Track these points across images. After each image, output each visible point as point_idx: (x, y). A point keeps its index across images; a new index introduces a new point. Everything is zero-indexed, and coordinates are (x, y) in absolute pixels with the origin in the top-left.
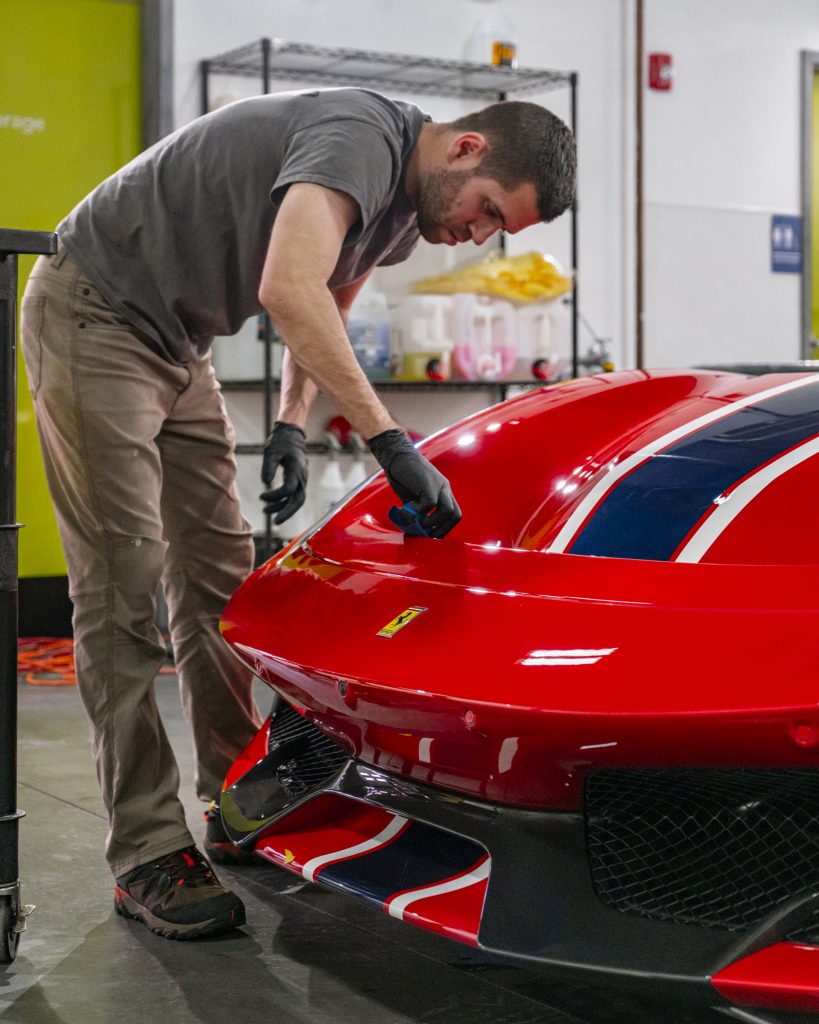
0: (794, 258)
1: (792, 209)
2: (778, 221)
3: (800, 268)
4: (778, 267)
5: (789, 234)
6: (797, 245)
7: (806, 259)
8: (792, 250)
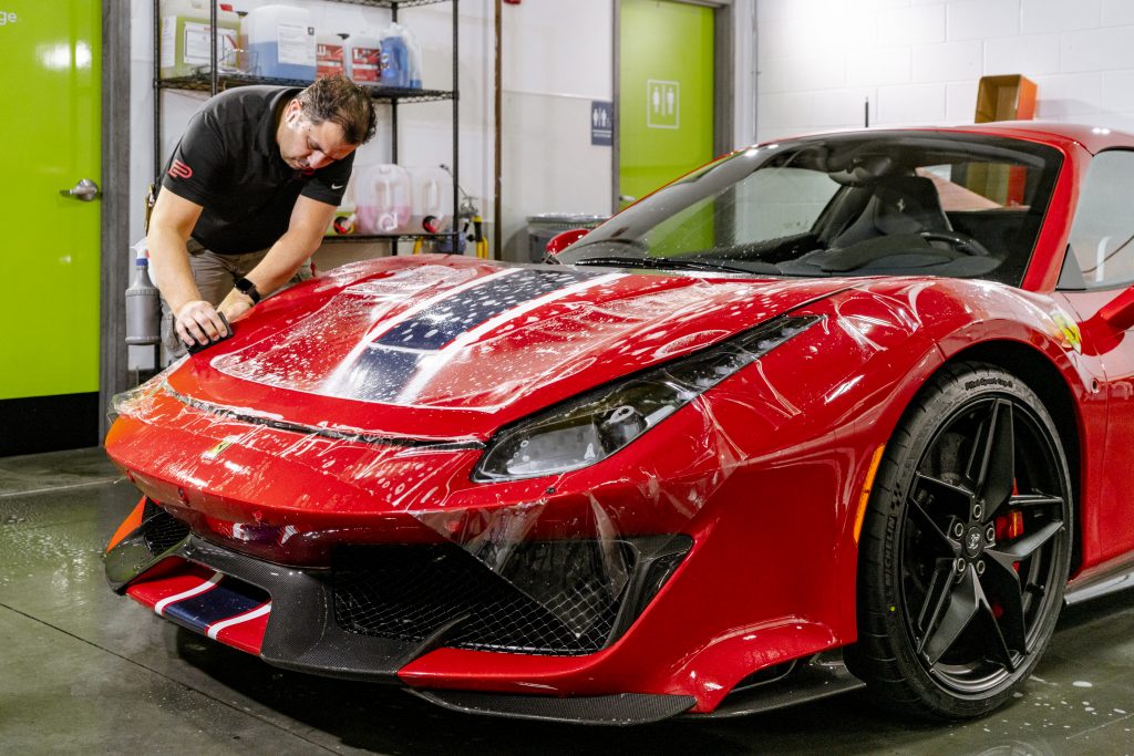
0: (607, 134)
1: (606, 97)
2: (596, 105)
3: (612, 142)
4: (596, 141)
5: (604, 116)
6: (610, 125)
7: (615, 135)
8: (605, 128)
